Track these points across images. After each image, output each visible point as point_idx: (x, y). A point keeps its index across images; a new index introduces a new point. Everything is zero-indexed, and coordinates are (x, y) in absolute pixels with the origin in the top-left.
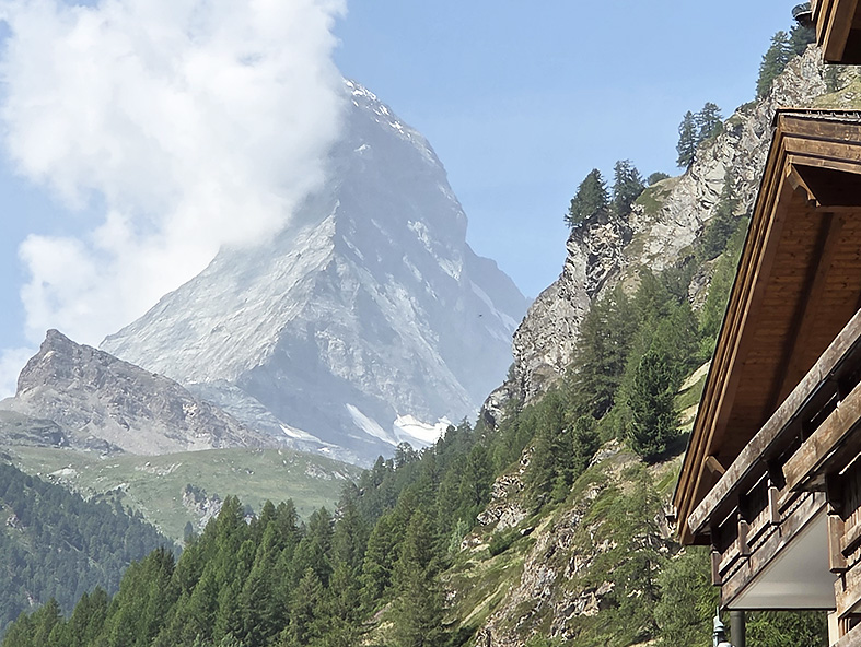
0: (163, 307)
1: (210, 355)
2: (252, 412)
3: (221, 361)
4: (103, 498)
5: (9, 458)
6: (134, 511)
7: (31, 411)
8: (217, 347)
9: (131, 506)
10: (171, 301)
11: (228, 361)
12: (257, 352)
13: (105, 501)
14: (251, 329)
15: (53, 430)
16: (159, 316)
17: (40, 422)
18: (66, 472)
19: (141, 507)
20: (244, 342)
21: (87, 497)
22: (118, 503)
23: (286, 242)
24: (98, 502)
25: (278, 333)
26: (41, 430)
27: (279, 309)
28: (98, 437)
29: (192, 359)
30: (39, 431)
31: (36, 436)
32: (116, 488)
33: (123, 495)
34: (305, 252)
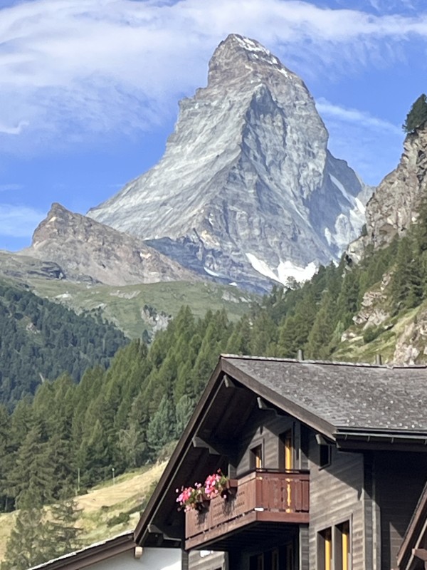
0: (128, 189)
1: (159, 221)
2: (186, 259)
3: (166, 225)
4: (89, 314)
5: (27, 286)
6: (109, 322)
8: (163, 216)
9: (108, 318)
10: (133, 185)
11: (170, 225)
12: (190, 220)
13: (90, 316)
14: (186, 204)
15: (56, 269)
16: (124, 196)
17: (47, 263)
18: (65, 296)
19: (114, 319)
20: (181, 213)
21: (78, 313)
22: (99, 316)
23: (210, 147)
24: (86, 316)
25: (203, 208)
26: (48, 268)
27: (205, 191)
28: (85, 274)
29: (147, 224)
30: (46, 269)
31: (44, 273)
32: (98, 307)
33: (103, 312)
34: (222, 154)
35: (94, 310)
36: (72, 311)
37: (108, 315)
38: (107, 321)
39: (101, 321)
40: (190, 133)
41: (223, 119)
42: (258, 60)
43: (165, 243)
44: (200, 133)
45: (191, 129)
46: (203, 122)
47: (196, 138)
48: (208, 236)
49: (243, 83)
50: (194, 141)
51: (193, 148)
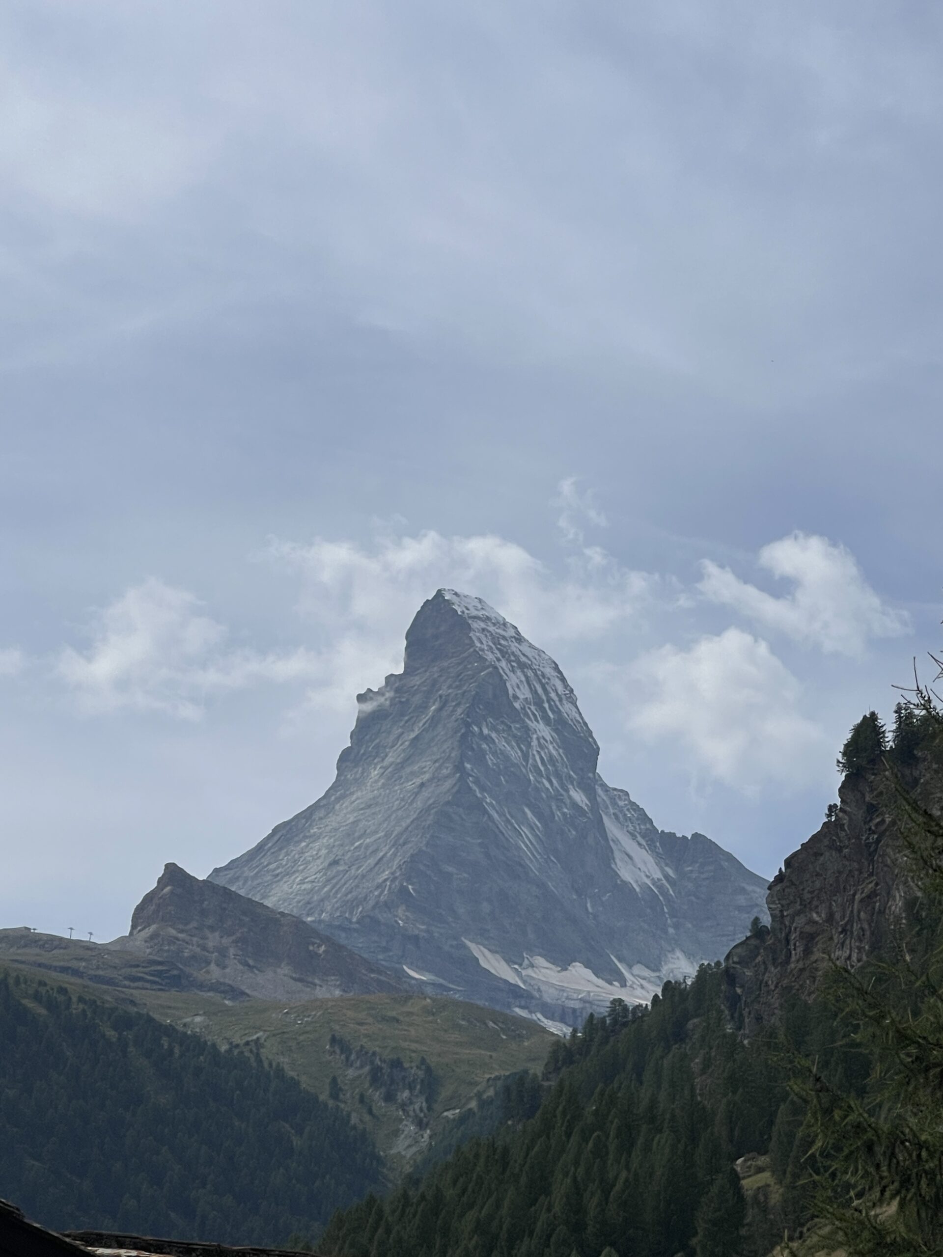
0: (276, 838)
1: (326, 889)
2: (374, 952)
3: (339, 896)
4: (240, 1049)
5: (133, 1003)
6: (274, 1064)
7: (148, 951)
8: (334, 881)
9: (271, 1057)
10: (284, 832)
11: (346, 895)
12: (378, 887)
13: (242, 1052)
14: (372, 861)
15: (175, 972)
16: (270, 848)
17: (159, 963)
18: (198, 1019)
19: (281, 1058)
20: (363, 876)
21: (224, 1048)
22: (258, 1055)
23: (408, 770)
24: (236, 1052)
25: (400, 867)
26: (161, 972)
27: (401, 841)
28: (222, 980)
29: (308, 894)
30: (159, 974)
31: (157, 979)
32: (255, 1037)
33: (262, 1046)
34: (428, 780)
35: (247, 1043)
36: (214, 1045)
37: (270, 1052)
38: (270, 1065)
39: (260, 1061)
40: (377, 747)
41: (430, 726)
42: (483, 630)
43: (340, 928)
44: (393, 746)
45: (377, 741)
46: (397, 731)
47: (386, 756)
48: (408, 914)
49: (461, 667)
50: (383, 760)
51: (382, 771)
